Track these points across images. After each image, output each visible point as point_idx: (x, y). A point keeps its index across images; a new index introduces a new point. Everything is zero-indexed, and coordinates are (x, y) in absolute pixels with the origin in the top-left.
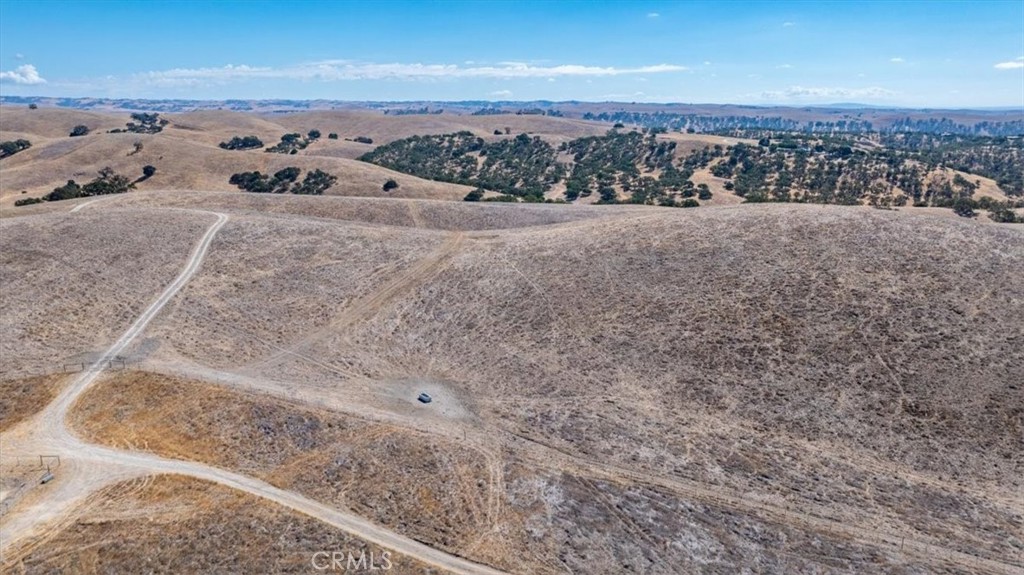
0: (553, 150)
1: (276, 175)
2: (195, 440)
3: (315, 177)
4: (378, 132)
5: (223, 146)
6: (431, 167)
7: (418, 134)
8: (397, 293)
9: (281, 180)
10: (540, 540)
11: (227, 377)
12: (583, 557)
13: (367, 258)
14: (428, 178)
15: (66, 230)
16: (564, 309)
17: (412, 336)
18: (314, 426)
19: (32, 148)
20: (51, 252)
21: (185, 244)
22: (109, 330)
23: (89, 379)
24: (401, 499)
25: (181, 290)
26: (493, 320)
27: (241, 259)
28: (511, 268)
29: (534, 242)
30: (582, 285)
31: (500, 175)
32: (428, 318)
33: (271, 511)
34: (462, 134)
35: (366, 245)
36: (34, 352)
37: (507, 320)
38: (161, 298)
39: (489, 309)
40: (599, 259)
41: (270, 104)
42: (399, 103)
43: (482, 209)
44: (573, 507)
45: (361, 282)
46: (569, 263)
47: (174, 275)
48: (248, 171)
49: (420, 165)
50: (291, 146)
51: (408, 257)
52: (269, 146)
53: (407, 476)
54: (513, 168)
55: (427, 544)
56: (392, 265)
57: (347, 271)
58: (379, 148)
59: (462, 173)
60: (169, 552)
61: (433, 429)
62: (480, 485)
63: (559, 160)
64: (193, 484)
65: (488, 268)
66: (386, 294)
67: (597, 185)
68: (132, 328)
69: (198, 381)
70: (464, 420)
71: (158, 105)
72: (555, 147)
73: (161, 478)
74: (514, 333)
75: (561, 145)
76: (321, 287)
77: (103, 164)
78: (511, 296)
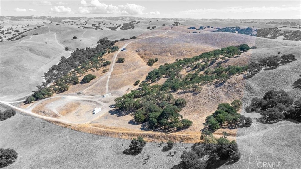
4: (222, 27)
5: (188, 28)
19: (156, 28)
34: (236, 27)
50: (201, 29)
52: (197, 29)
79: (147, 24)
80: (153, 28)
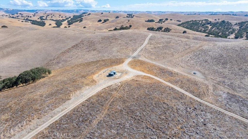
0: (233, 25)
1: (157, 28)
2: (150, 71)
3: (166, 29)
4: (183, 19)
5: (146, 21)
6: (196, 28)
7: (193, 20)
8: (189, 52)
9: (158, 29)
10: (220, 101)
11: (154, 63)
12: (231, 106)
13: (182, 45)
14: (194, 31)
15: (121, 35)
16: (232, 61)
17: (192, 62)
18: (172, 73)
19: (109, 21)
20: (119, 38)
21: (144, 39)
22: (132, 52)
23: (130, 60)
24: (190, 88)
25: (144, 47)
26: (212, 61)
27: (155, 42)
28: (218, 50)
29: (225, 45)
30: (237, 56)
31: (215, 31)
32: (196, 58)
33: (165, 84)
34: (205, 20)
35: (182, 42)
36: (120, 55)
37: (216, 61)
38: (140, 48)
39: (211, 59)
40: (244, 51)
41: (156, 12)
42: (188, 12)
43: (210, 38)
44: (229, 98)
45: (181, 50)
46: (235, 51)
47: (142, 44)
48: (151, 27)
49: (193, 28)
50: (161, 22)
51: (192, 45)
52: (156, 22)
53: (191, 85)
54: (219, 29)
55: (195, 96)
56: (188, 47)
57: (178, 47)
58: (182, 23)
59: (204, 30)
60: (148, 86)
61: (197, 79)
62: (207, 90)
63: (233, 28)
64: (150, 78)
65: (212, 50)
66: (186, 53)
67: (245, 35)
68: (136, 53)
69: (149, 62)
70: (204, 79)
71: (132, 12)
72: (233, 24)
73: (145, 76)
74: (217, 64)
75: (235, 23)
76: (172, 49)
77: (121, 24)
78: (217, 57)
79: (98, 17)
80: (105, 21)
